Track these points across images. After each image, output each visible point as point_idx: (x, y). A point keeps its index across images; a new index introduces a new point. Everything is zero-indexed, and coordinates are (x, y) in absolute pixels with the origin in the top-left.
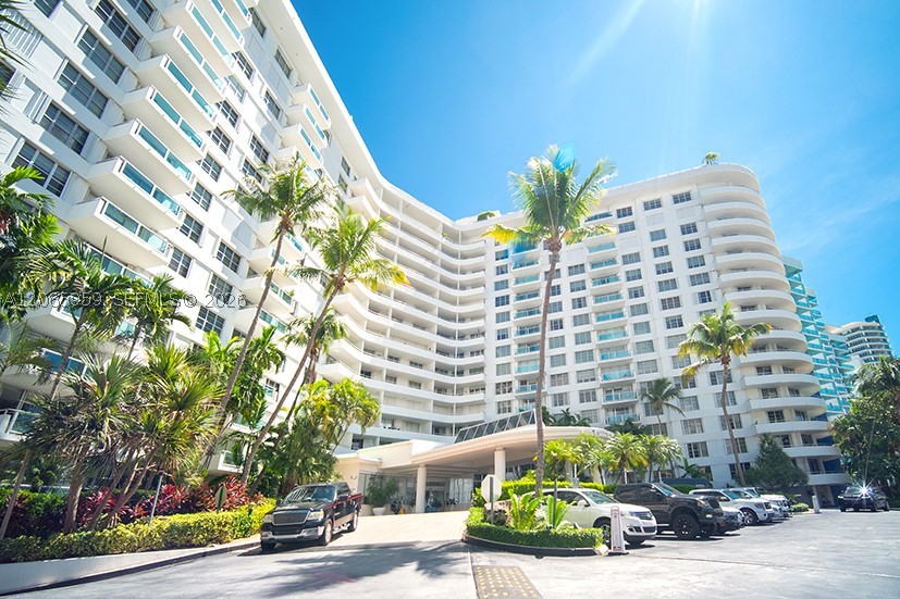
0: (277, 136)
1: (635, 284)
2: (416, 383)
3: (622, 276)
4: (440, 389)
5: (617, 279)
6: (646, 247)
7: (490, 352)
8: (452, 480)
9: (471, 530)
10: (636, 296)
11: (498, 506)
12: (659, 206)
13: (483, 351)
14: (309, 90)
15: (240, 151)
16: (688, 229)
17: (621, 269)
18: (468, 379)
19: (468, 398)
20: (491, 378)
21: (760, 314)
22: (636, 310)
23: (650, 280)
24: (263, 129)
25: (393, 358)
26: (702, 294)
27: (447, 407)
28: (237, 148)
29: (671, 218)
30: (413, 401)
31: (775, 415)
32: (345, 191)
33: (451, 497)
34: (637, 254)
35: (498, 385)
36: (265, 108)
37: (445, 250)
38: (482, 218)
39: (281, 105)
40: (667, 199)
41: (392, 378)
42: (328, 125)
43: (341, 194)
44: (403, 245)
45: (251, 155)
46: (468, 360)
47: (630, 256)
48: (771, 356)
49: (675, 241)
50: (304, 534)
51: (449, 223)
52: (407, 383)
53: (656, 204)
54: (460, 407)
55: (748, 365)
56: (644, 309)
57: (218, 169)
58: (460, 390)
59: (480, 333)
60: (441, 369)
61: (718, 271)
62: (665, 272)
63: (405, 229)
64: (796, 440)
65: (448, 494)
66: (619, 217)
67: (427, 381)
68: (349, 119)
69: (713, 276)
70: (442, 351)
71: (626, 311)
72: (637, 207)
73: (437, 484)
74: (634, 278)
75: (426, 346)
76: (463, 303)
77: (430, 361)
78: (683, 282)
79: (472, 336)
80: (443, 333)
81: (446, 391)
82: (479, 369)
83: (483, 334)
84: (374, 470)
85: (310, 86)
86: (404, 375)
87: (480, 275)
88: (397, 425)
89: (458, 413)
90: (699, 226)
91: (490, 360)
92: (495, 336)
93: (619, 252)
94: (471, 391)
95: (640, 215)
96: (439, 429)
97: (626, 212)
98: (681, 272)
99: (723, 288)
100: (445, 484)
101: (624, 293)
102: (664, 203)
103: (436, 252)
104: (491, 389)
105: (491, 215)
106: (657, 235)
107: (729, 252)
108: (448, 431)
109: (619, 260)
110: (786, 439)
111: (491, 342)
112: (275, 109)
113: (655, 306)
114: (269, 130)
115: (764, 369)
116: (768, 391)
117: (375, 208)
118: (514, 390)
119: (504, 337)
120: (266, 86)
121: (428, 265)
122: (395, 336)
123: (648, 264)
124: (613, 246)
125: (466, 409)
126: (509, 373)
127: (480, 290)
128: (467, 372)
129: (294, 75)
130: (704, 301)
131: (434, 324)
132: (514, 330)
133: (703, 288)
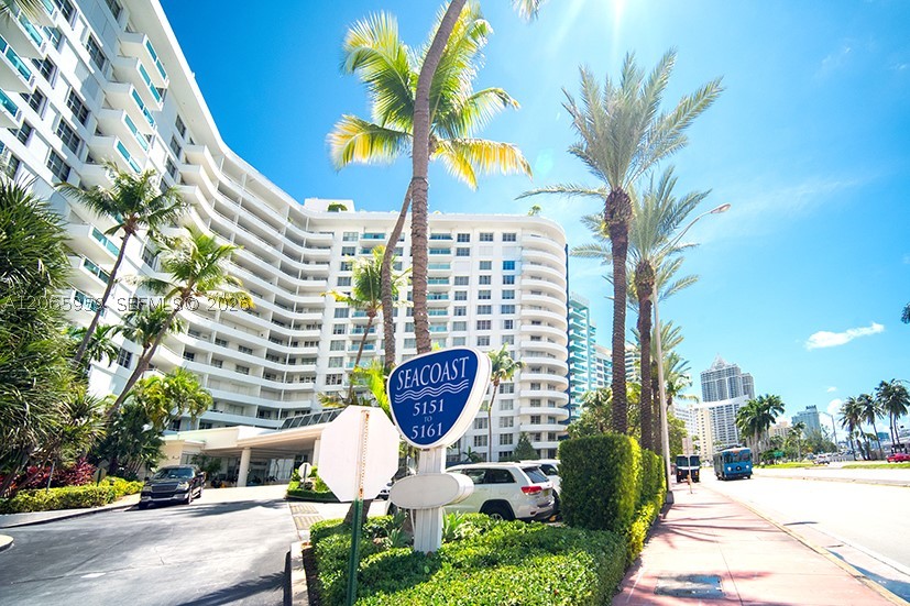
0: (100, 91)
1: (460, 303)
2: (243, 368)
3: (452, 295)
4: (269, 375)
5: (447, 297)
6: (475, 274)
7: (325, 345)
8: (273, 461)
9: (290, 493)
10: (460, 314)
11: (308, 480)
12: (491, 240)
13: (317, 343)
14: (145, 42)
15: (55, 110)
16: (508, 265)
17: (452, 288)
18: (299, 368)
19: (296, 386)
20: (322, 368)
21: (543, 344)
22: (456, 326)
23: (472, 302)
24: (83, 84)
25: (221, 341)
26: (507, 322)
27: (276, 393)
28: (52, 106)
29: (498, 252)
30: (239, 385)
31: (535, 419)
32: (178, 155)
33: (271, 475)
34: (467, 278)
35: (328, 377)
36: (87, 57)
37: (289, 236)
38: (333, 208)
39: (107, 53)
40: (498, 237)
41: (218, 361)
42: (165, 84)
43: (173, 158)
44: (243, 225)
45: (68, 115)
46: (301, 350)
47: (461, 278)
48: (543, 376)
49: (497, 273)
50: (175, 497)
51: (296, 206)
52: (234, 367)
53: (488, 237)
54: (288, 393)
55: (526, 381)
56: (464, 326)
57: (26, 130)
58: (290, 378)
59: (317, 325)
60: (272, 356)
61: (522, 305)
62: (484, 298)
63: (246, 206)
64: (544, 437)
65: (268, 472)
66: (459, 241)
67: (256, 367)
68: (190, 76)
69: (518, 308)
70: (275, 338)
71: (449, 325)
72: (475, 237)
73: (260, 463)
74: (461, 299)
75: (258, 332)
76: (303, 292)
77: (261, 348)
78: (496, 310)
79: (309, 327)
80: (278, 321)
81: (275, 376)
82: (312, 359)
83: (320, 326)
84: (197, 451)
85: (146, 39)
86: (230, 360)
87: (323, 268)
88: (219, 408)
89: (286, 399)
90: (517, 265)
91: (324, 352)
92: (331, 329)
93: (453, 273)
94: (302, 379)
95: (474, 244)
96: (264, 413)
97: (464, 238)
98: (496, 301)
99: (522, 320)
100: (267, 464)
101: (451, 310)
102: (495, 237)
103: (280, 237)
104: (321, 380)
105: (343, 208)
106: (486, 265)
107: (533, 292)
108: (273, 415)
109: (452, 280)
110: (538, 436)
111: (326, 335)
112: (99, 57)
113: (472, 325)
114: (90, 84)
115: (535, 385)
116: (535, 402)
117: (213, 179)
118: (343, 382)
119: (340, 332)
120: (90, 29)
121: (269, 249)
122: (224, 319)
123: (473, 288)
124: (449, 267)
125: (295, 396)
126: (341, 366)
127: (322, 283)
128: (299, 361)
129: (125, 15)
130: (507, 327)
131: (269, 311)
132: (351, 327)
133: (508, 317)
